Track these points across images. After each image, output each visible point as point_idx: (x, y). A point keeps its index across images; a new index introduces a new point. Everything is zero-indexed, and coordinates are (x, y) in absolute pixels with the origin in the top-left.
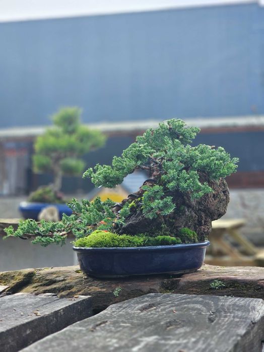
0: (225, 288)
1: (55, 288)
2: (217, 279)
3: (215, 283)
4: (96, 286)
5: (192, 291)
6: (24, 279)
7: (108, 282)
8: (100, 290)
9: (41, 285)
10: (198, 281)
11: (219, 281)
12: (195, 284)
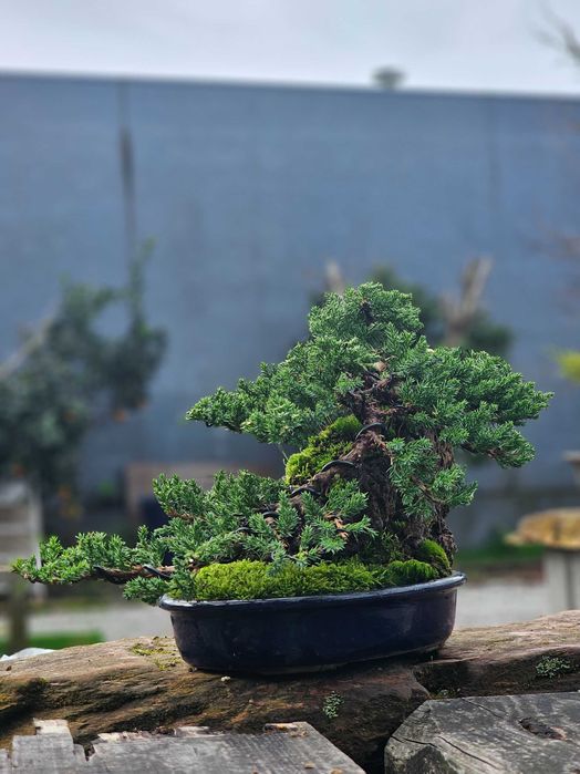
0: (568, 672)
1: (147, 715)
2: (546, 654)
3: (544, 662)
4: (274, 698)
5: (503, 687)
6: (19, 700)
7: (298, 684)
8: (289, 706)
9: (89, 712)
10: (511, 662)
11: (552, 657)
12: (507, 671)
